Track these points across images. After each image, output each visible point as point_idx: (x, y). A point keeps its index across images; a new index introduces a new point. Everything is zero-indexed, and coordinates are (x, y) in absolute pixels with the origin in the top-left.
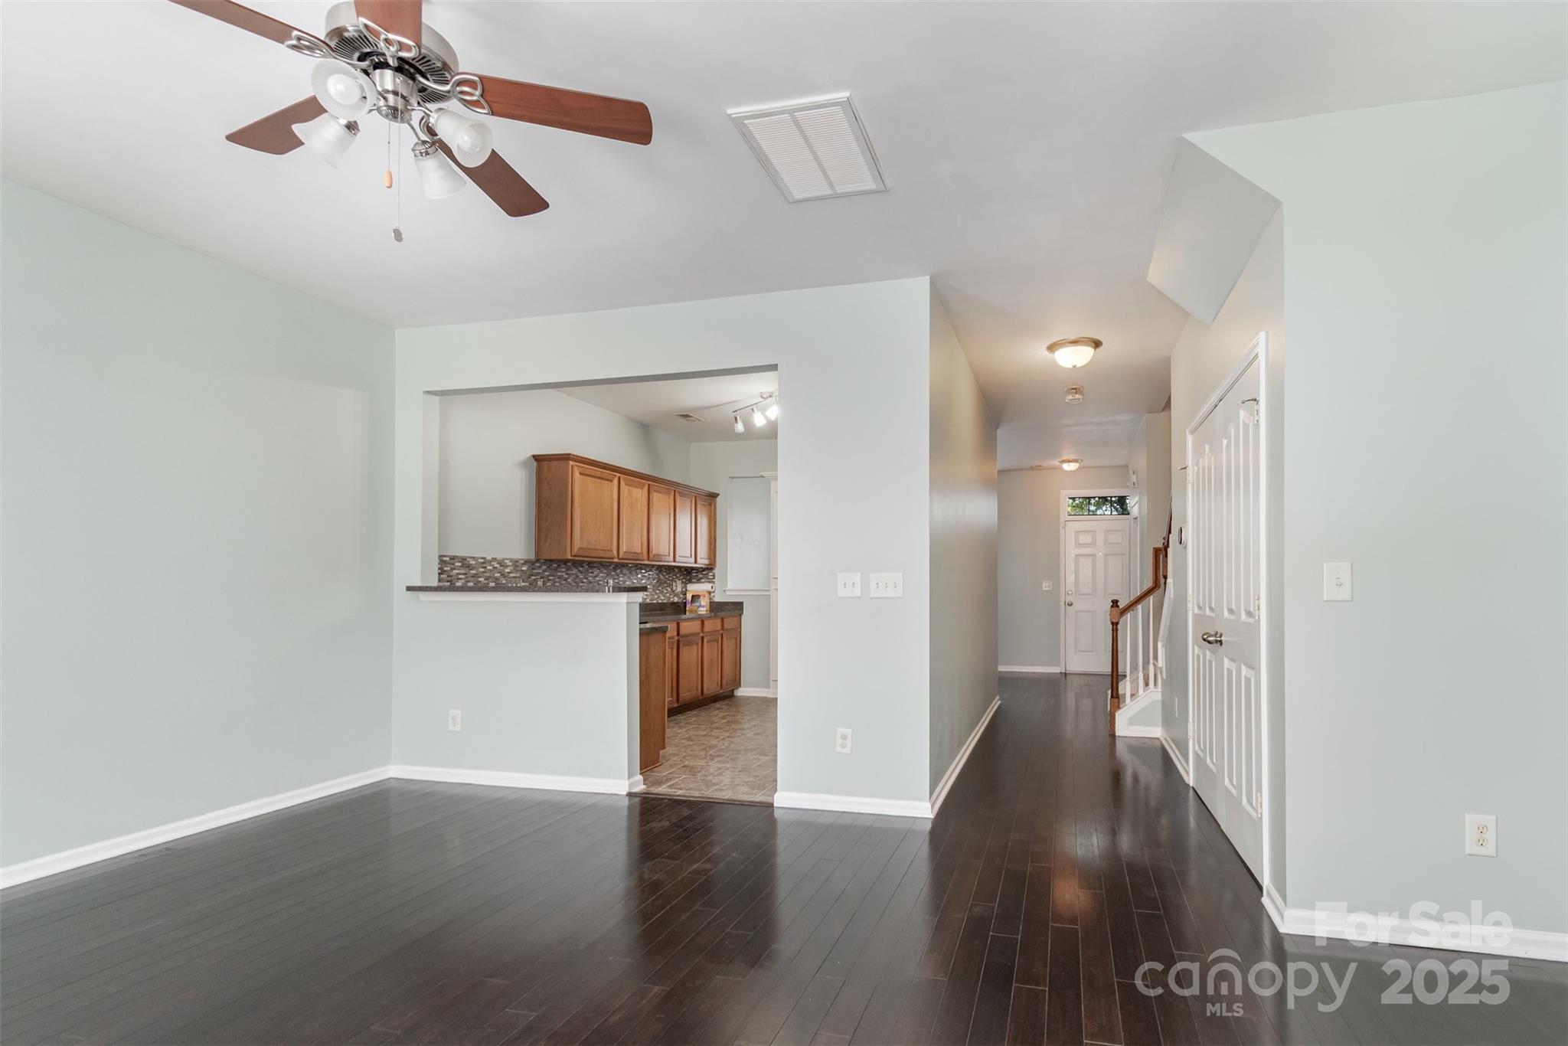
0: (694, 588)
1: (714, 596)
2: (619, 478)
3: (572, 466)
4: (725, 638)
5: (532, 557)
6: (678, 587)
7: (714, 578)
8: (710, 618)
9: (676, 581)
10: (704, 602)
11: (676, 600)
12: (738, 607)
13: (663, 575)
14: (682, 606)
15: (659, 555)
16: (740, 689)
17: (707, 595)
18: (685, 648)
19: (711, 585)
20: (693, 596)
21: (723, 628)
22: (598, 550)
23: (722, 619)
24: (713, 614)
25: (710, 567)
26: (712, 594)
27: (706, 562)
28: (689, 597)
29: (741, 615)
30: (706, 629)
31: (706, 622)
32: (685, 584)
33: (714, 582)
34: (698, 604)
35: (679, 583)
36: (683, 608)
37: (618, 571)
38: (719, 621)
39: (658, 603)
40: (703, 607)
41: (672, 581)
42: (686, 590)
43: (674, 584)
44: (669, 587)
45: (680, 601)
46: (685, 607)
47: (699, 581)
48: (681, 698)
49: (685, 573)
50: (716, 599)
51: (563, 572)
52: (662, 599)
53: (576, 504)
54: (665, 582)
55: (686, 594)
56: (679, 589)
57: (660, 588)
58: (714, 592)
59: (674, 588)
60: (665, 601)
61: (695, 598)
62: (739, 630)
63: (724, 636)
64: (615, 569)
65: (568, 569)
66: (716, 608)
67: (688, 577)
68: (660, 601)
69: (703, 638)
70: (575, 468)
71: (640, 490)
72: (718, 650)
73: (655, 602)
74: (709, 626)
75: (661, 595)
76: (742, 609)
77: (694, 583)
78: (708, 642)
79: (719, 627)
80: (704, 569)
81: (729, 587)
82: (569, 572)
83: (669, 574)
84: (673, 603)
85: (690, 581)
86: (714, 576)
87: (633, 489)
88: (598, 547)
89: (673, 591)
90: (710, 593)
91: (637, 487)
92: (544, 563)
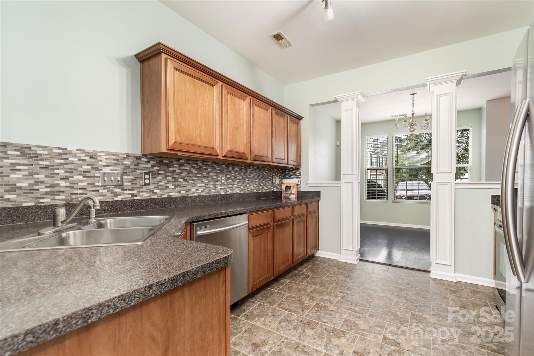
0: (287, 182)
1: (300, 187)
2: (222, 85)
3: (165, 59)
4: (309, 219)
5: (139, 152)
6: (277, 181)
7: (300, 175)
8: (298, 205)
9: (275, 177)
10: (294, 191)
11: (275, 189)
12: (317, 194)
13: (266, 173)
14: (280, 194)
15: (259, 156)
16: (318, 252)
17: (295, 186)
18: (279, 230)
19: (298, 179)
20: (286, 187)
21: (307, 211)
22: (199, 146)
23: (307, 204)
24: (299, 202)
25: (297, 167)
26: (299, 186)
27: (295, 163)
28: (284, 187)
29: (319, 201)
30: (296, 213)
31: (295, 208)
32: (281, 179)
33: (300, 178)
34: (289, 193)
35: (277, 179)
36: (280, 195)
37: (230, 169)
38: (304, 206)
39: (262, 192)
40: (293, 194)
41: (272, 177)
42: (282, 183)
43: (274, 179)
44: (271, 181)
45: (278, 190)
46: (281, 194)
47: (290, 177)
48: (275, 272)
49: (281, 172)
50: (302, 189)
51: (175, 167)
52: (265, 189)
53: (170, 98)
54: (268, 178)
55: (282, 186)
56: (277, 182)
57: (264, 182)
58: (300, 184)
59: (274, 182)
60: (268, 191)
61: (288, 188)
62: (317, 211)
63: (308, 216)
64: (228, 166)
65: (182, 165)
66: (302, 195)
67: (283, 175)
68: (264, 191)
69: (293, 220)
70: (169, 62)
71: (242, 101)
72: (304, 228)
73: (260, 191)
74: (298, 211)
75: (264, 187)
76: (319, 196)
77: (287, 178)
78: (297, 223)
79: (305, 211)
80: (294, 169)
81: (310, 181)
82: (182, 168)
83: (271, 172)
84: (273, 192)
85: (284, 177)
86: (300, 173)
87: (236, 99)
88: (199, 144)
89: (273, 184)
90: (297, 185)
91: (240, 98)
92: (153, 159)
